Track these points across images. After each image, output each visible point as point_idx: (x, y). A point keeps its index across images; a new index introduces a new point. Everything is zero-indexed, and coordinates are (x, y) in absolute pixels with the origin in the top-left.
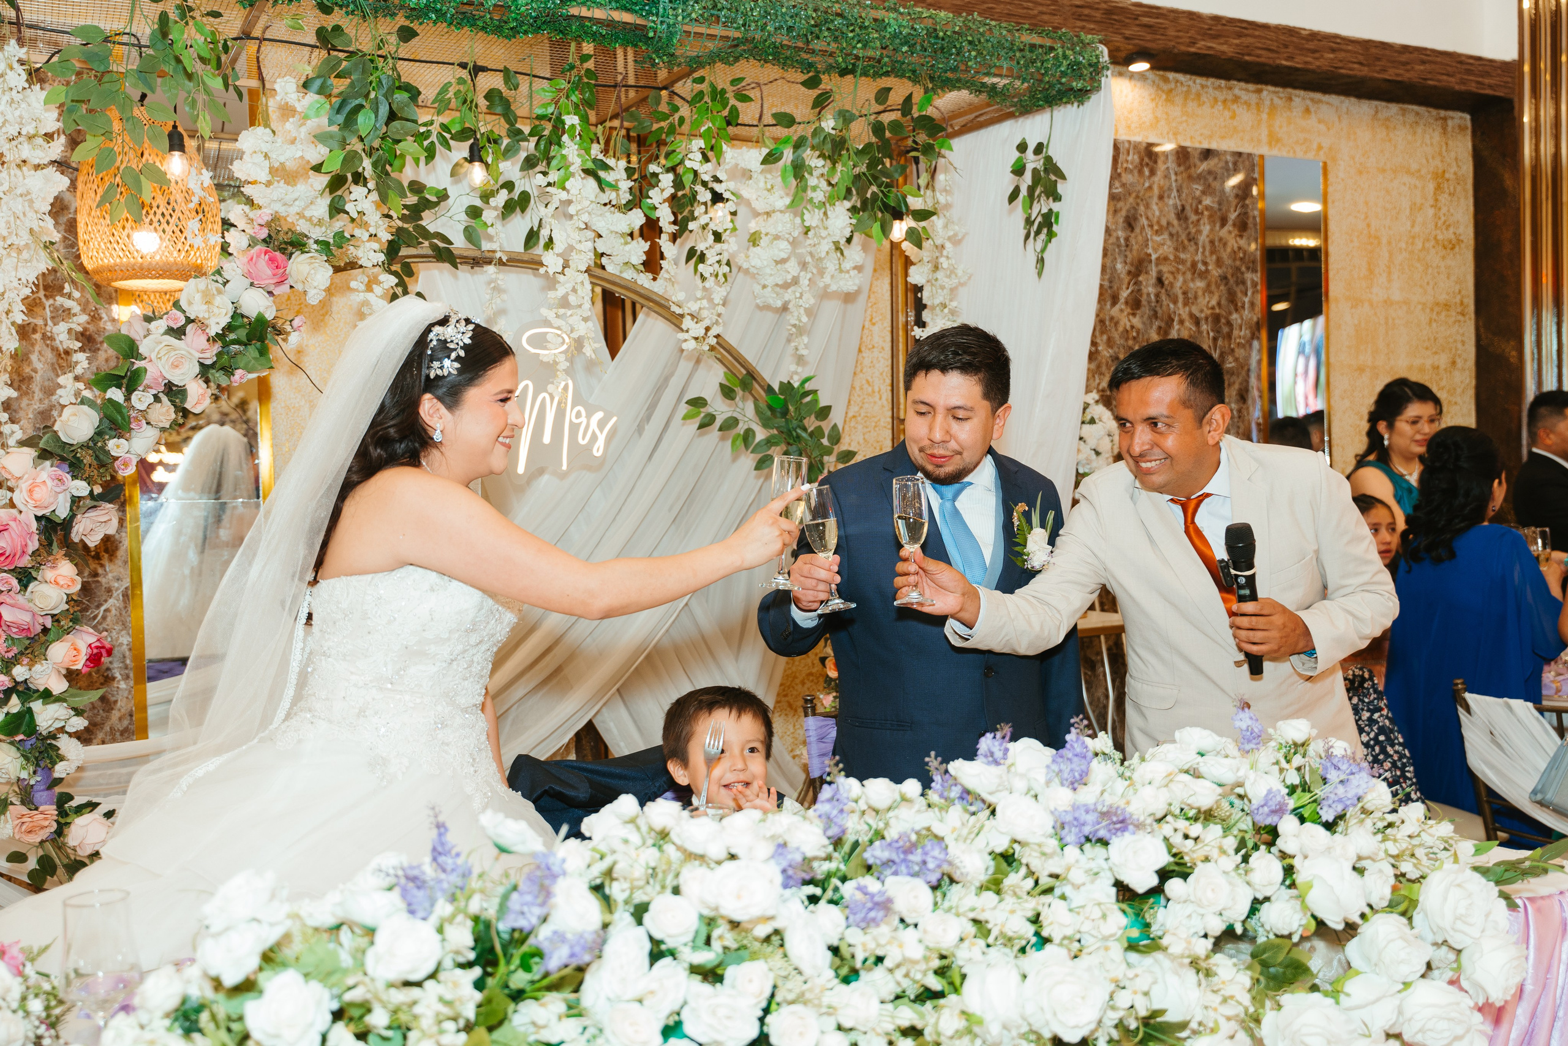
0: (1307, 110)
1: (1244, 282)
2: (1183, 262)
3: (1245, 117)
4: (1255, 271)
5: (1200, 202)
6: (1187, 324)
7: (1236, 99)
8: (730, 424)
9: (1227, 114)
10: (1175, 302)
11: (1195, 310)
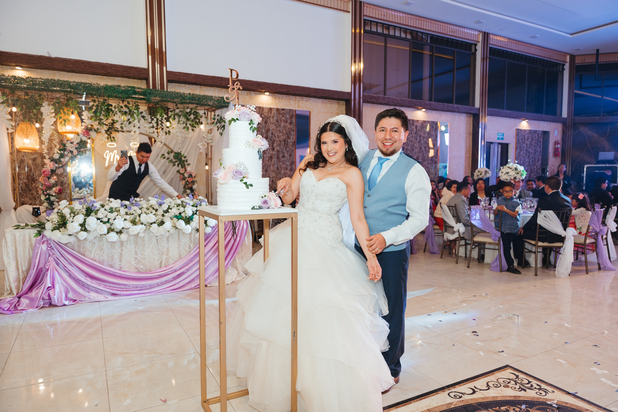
0: (307, 101)
1: (291, 134)
2: (277, 130)
3: (292, 102)
4: (294, 132)
5: (281, 119)
6: (278, 142)
7: (290, 99)
8: (168, 158)
9: (288, 102)
10: (275, 137)
11: (280, 139)
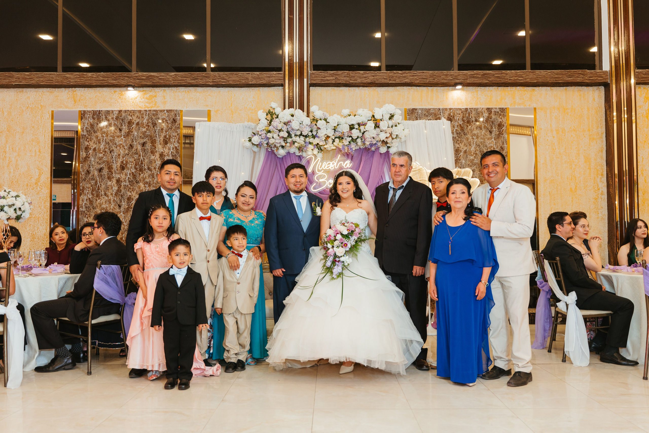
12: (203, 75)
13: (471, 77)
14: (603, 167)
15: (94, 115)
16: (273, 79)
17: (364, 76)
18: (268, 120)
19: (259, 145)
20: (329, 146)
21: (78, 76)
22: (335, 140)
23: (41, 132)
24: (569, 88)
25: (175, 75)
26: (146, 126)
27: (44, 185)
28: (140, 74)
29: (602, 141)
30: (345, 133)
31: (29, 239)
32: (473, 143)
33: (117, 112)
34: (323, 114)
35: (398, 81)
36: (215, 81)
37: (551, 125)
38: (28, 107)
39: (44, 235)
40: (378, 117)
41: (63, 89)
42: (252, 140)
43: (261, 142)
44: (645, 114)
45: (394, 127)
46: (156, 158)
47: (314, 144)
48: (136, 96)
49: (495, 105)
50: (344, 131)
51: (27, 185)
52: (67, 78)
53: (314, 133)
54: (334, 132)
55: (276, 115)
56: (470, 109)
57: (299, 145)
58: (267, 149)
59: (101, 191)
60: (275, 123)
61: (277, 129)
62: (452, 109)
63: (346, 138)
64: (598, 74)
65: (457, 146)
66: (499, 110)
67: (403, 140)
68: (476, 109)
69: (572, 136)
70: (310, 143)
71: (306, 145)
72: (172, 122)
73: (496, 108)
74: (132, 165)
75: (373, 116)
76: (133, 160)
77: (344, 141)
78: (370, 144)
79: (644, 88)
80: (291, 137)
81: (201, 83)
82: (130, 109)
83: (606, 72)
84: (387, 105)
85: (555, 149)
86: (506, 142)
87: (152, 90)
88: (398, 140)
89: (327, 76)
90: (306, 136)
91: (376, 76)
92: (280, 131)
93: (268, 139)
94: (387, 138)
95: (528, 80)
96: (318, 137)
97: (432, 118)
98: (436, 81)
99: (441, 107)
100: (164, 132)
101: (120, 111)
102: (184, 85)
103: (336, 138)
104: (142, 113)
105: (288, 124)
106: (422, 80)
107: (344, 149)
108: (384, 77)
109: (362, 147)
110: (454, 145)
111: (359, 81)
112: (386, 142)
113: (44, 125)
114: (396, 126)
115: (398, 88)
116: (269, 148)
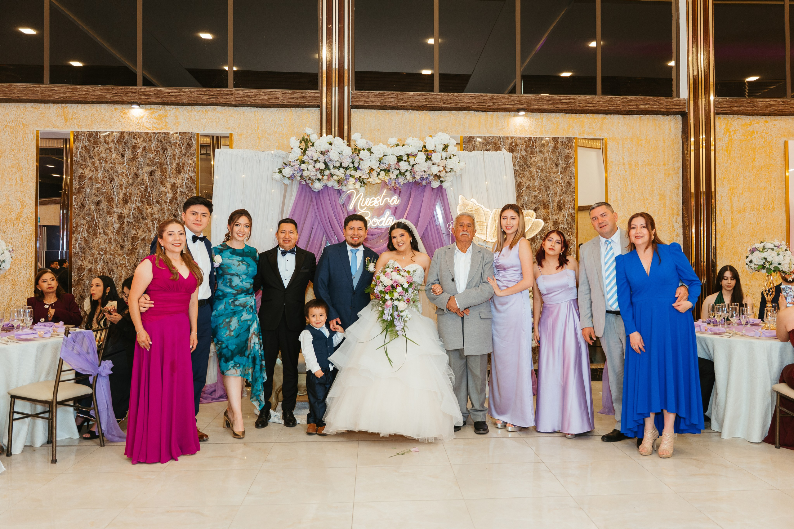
12: (225, 92)
13: (535, 102)
14: (679, 205)
15: (89, 136)
16: (308, 99)
17: (415, 98)
18: (302, 149)
19: (292, 178)
20: (374, 179)
21: (70, 90)
22: (381, 173)
23: (23, 156)
24: (644, 117)
25: (190, 91)
26: (155, 151)
27: (27, 220)
28: (147, 88)
29: (678, 177)
30: (391, 166)
31: (9, 286)
32: (537, 177)
33: (119, 134)
34: (367, 142)
35: (453, 105)
36: (238, 99)
37: (623, 158)
38: (7, 125)
39: (28, 281)
40: (429, 147)
41: (51, 105)
42: (283, 171)
43: (293, 175)
44: (724, 147)
45: (448, 160)
46: (166, 190)
47: (356, 177)
48: (142, 115)
49: (563, 134)
50: (391, 163)
51: (6, 221)
52: (56, 92)
53: (356, 165)
54: (380, 164)
55: (311, 142)
56: (534, 138)
57: (338, 178)
58: (301, 182)
59: (99, 229)
60: (311, 152)
61: (313, 160)
62: (514, 137)
63: (393, 170)
64: (675, 102)
65: (520, 180)
66: (566, 140)
67: (458, 174)
68: (541, 139)
69: (646, 170)
70: (351, 176)
71: (346, 179)
72: (187, 147)
73: (563, 138)
74: (137, 197)
75: (425, 146)
76: (138, 191)
77: (390, 174)
78: (420, 178)
79: (724, 119)
80: (329, 169)
81: (221, 101)
82: (134, 131)
83: (684, 100)
84: (440, 133)
85: (628, 185)
86: (574, 176)
87: (161, 108)
88: (453, 173)
89: (371, 98)
90: (346, 169)
91: (428, 98)
92: (316, 161)
93: (302, 170)
94: (440, 171)
95: (599, 107)
96: (361, 170)
97: (491, 148)
98: (496, 105)
99: (502, 136)
100: (177, 159)
101: (122, 133)
102: (201, 103)
103: (381, 170)
104: (149, 135)
105: (326, 154)
106: (480, 104)
107: (391, 183)
108: (437, 100)
109: (411, 181)
110: (516, 179)
111: (408, 103)
112: (439, 175)
113: (27, 148)
114: (450, 158)
115: (453, 112)
116: (303, 181)
